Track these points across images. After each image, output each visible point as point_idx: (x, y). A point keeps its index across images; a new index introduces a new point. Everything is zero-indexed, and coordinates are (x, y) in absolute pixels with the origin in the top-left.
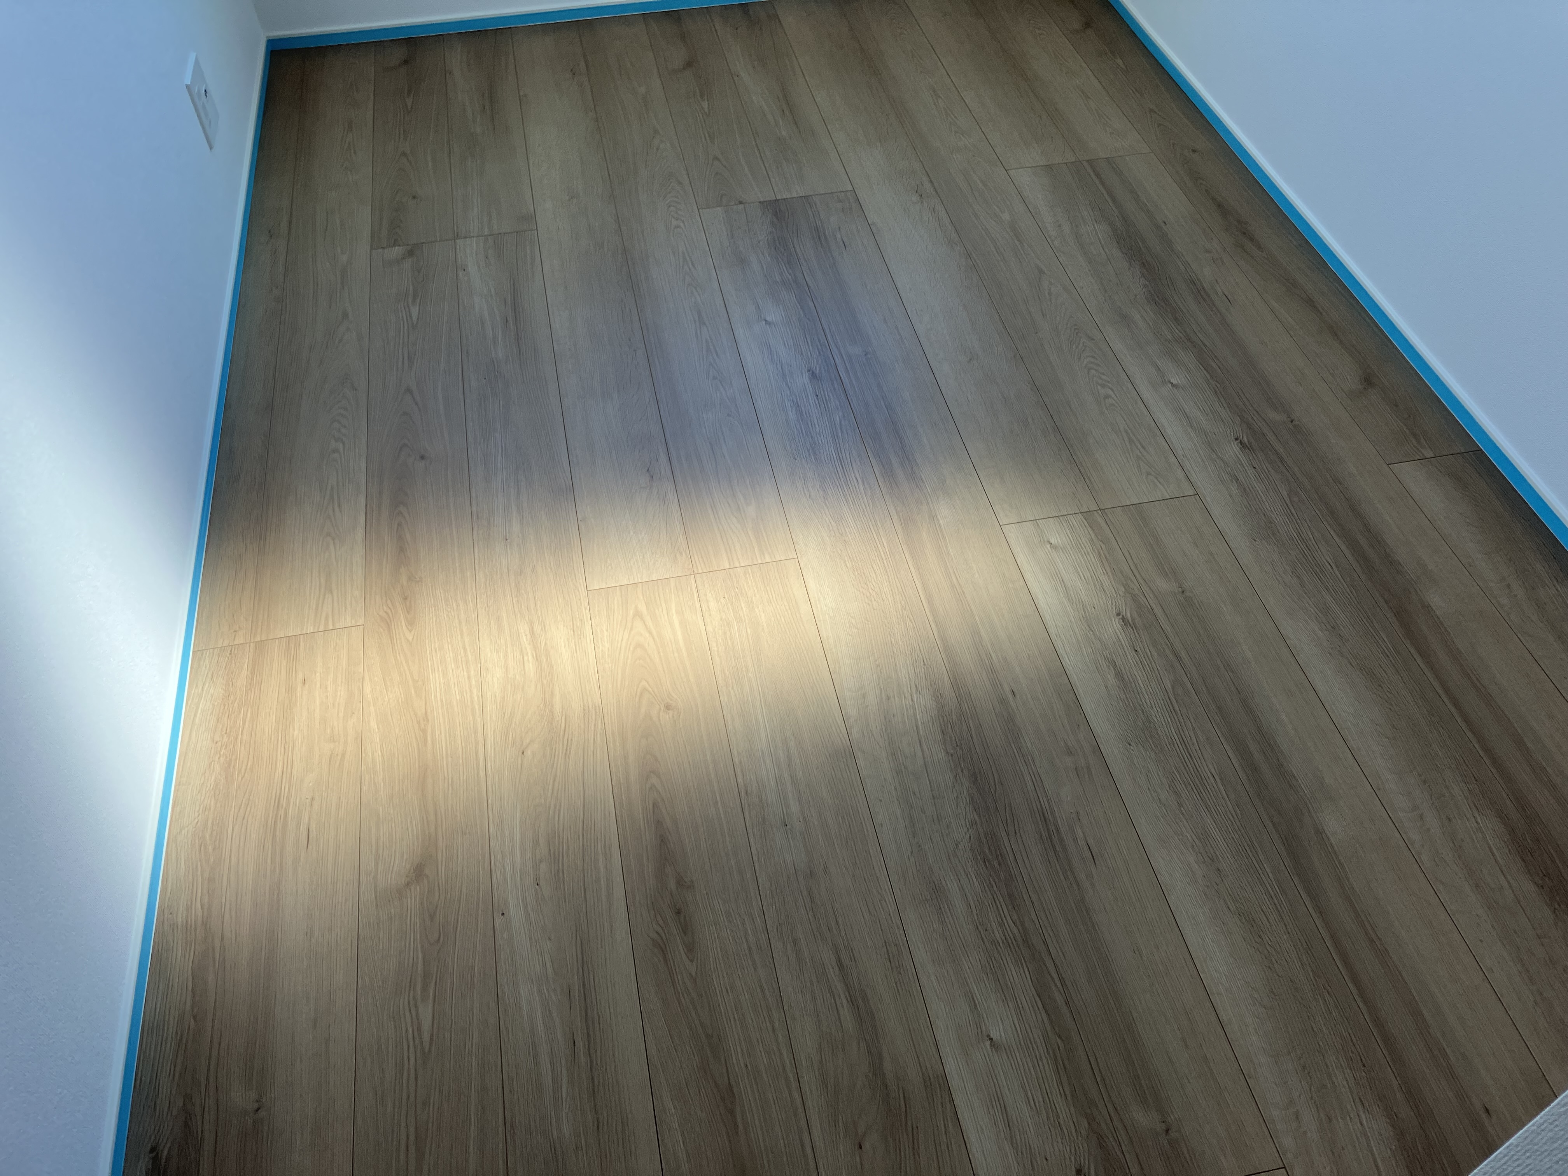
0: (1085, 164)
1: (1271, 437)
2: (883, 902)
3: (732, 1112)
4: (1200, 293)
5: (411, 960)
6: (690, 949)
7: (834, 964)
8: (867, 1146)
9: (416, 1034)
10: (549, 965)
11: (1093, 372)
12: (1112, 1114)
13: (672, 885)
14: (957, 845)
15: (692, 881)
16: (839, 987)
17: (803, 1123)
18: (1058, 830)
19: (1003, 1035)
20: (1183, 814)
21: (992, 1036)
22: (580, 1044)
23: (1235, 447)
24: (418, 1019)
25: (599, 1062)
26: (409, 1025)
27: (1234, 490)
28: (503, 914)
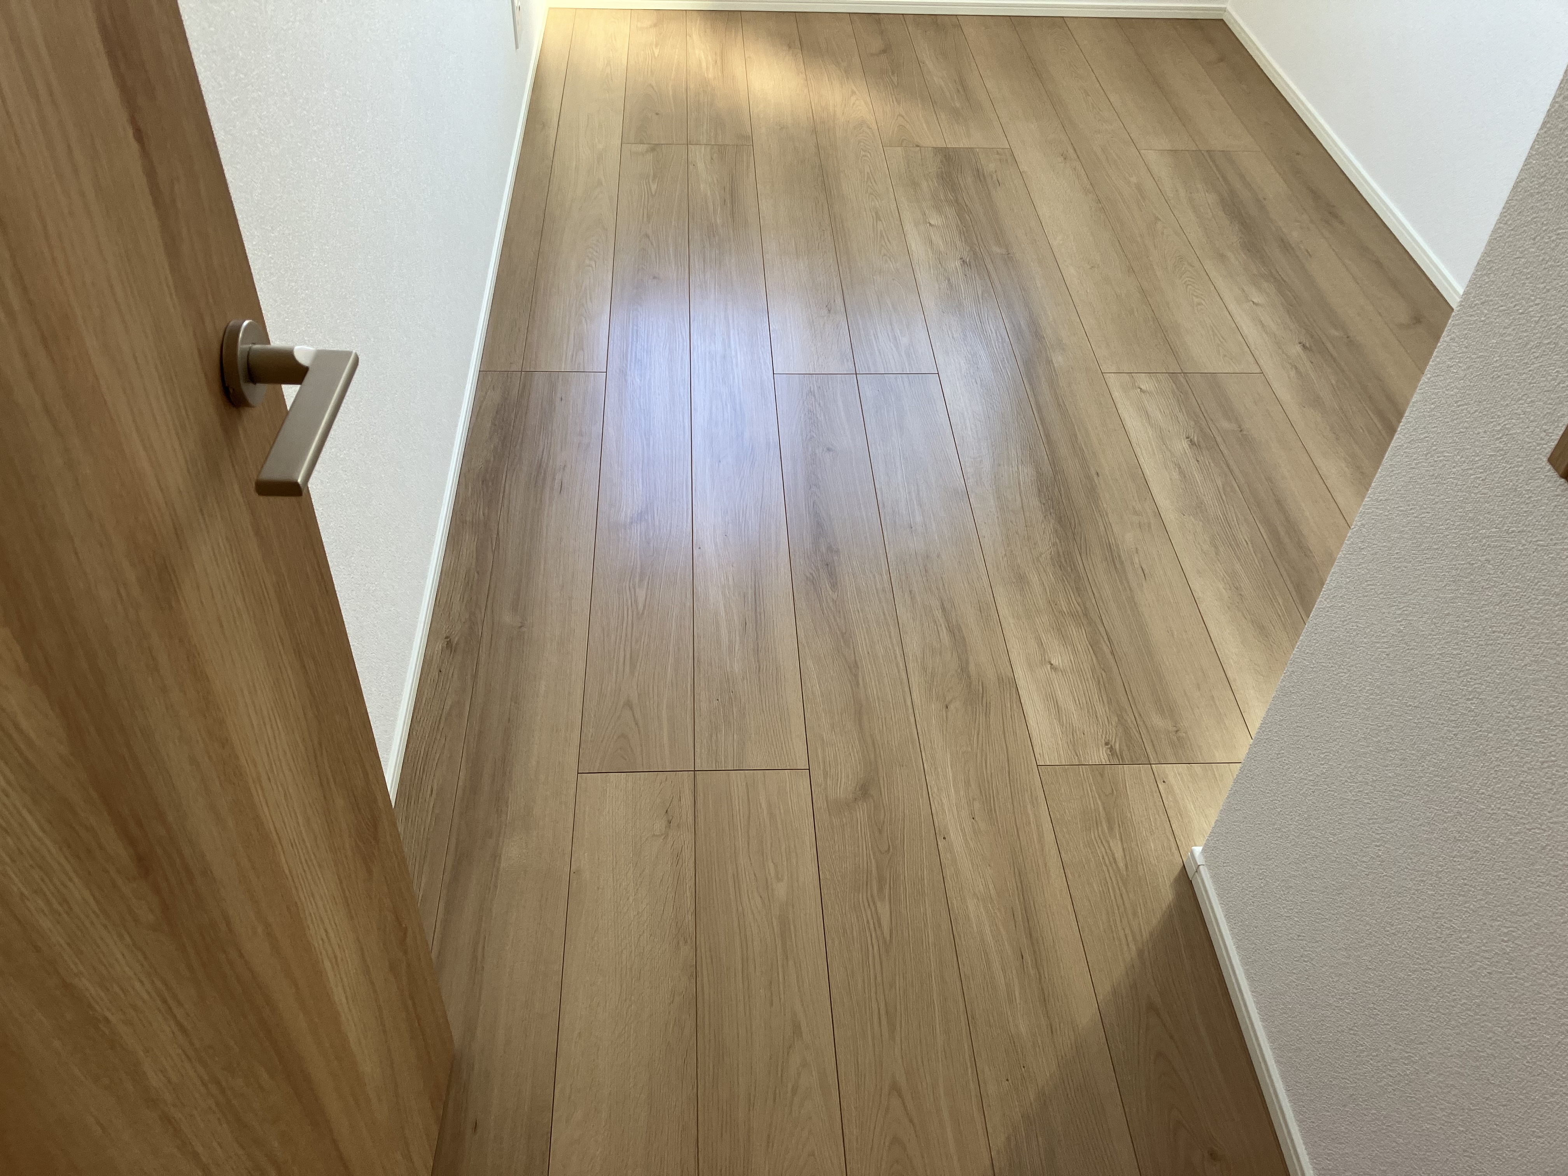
0: (1205, 154)
1: (1329, 345)
2: (980, 580)
3: (855, 675)
4: (1285, 246)
6: (834, 586)
7: (939, 608)
8: (952, 707)
9: (634, 604)
10: (731, 580)
11: (1190, 287)
12: (1137, 717)
13: (823, 549)
14: (1040, 555)
15: (838, 549)
16: (941, 621)
17: (907, 689)
18: (1120, 556)
19: (1061, 664)
20: (1219, 560)
21: (1052, 662)
22: (750, 626)
23: (1298, 348)
24: (635, 596)
26: (629, 598)
27: (1293, 373)
28: (700, 548)
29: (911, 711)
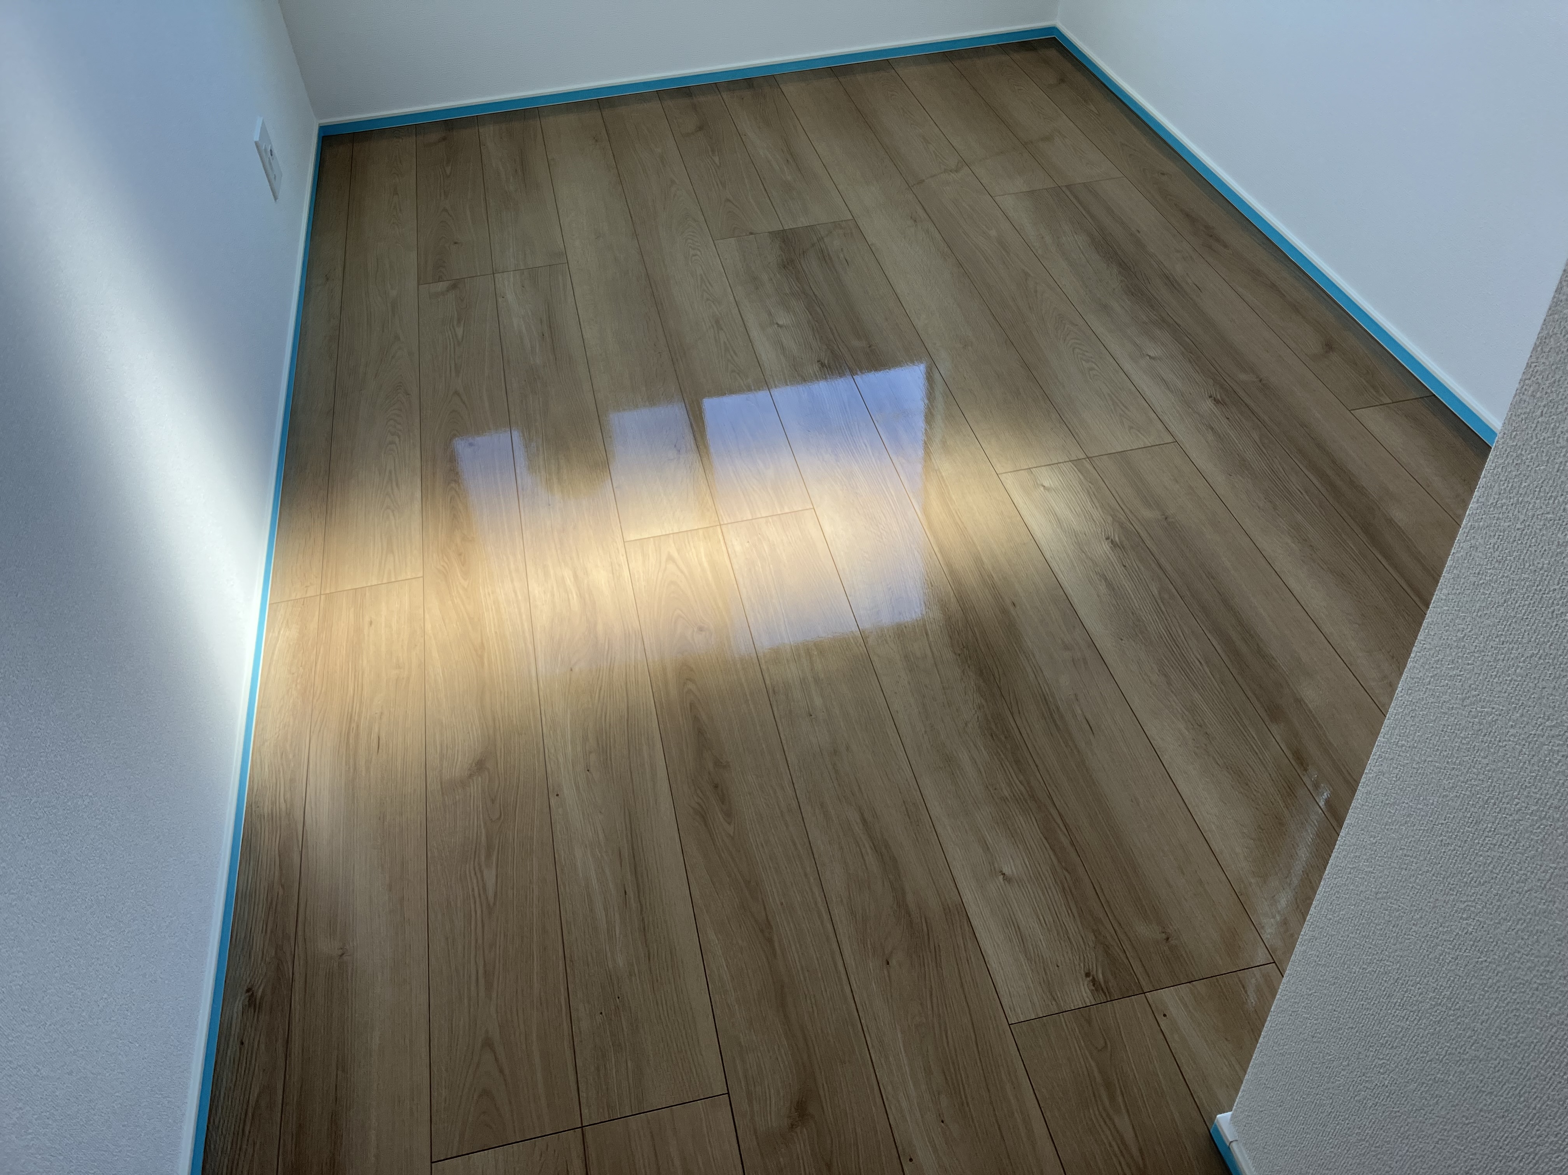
0: (1064, 189)
1: (1242, 394)
2: (901, 771)
3: (770, 941)
4: (1171, 282)
5: (475, 835)
6: (728, 815)
7: (859, 821)
8: (893, 962)
9: (482, 893)
10: (600, 832)
11: (1077, 350)
12: (1117, 929)
13: (710, 766)
14: (966, 724)
15: (728, 762)
16: (864, 838)
17: (835, 946)
18: (1058, 708)
19: (1015, 871)
20: (1172, 692)
21: (1004, 871)
22: (631, 894)
23: (1210, 403)
24: (483, 881)
25: (648, 906)
26: (475, 885)
27: (1210, 437)
28: (557, 795)
29: (844, 977)
